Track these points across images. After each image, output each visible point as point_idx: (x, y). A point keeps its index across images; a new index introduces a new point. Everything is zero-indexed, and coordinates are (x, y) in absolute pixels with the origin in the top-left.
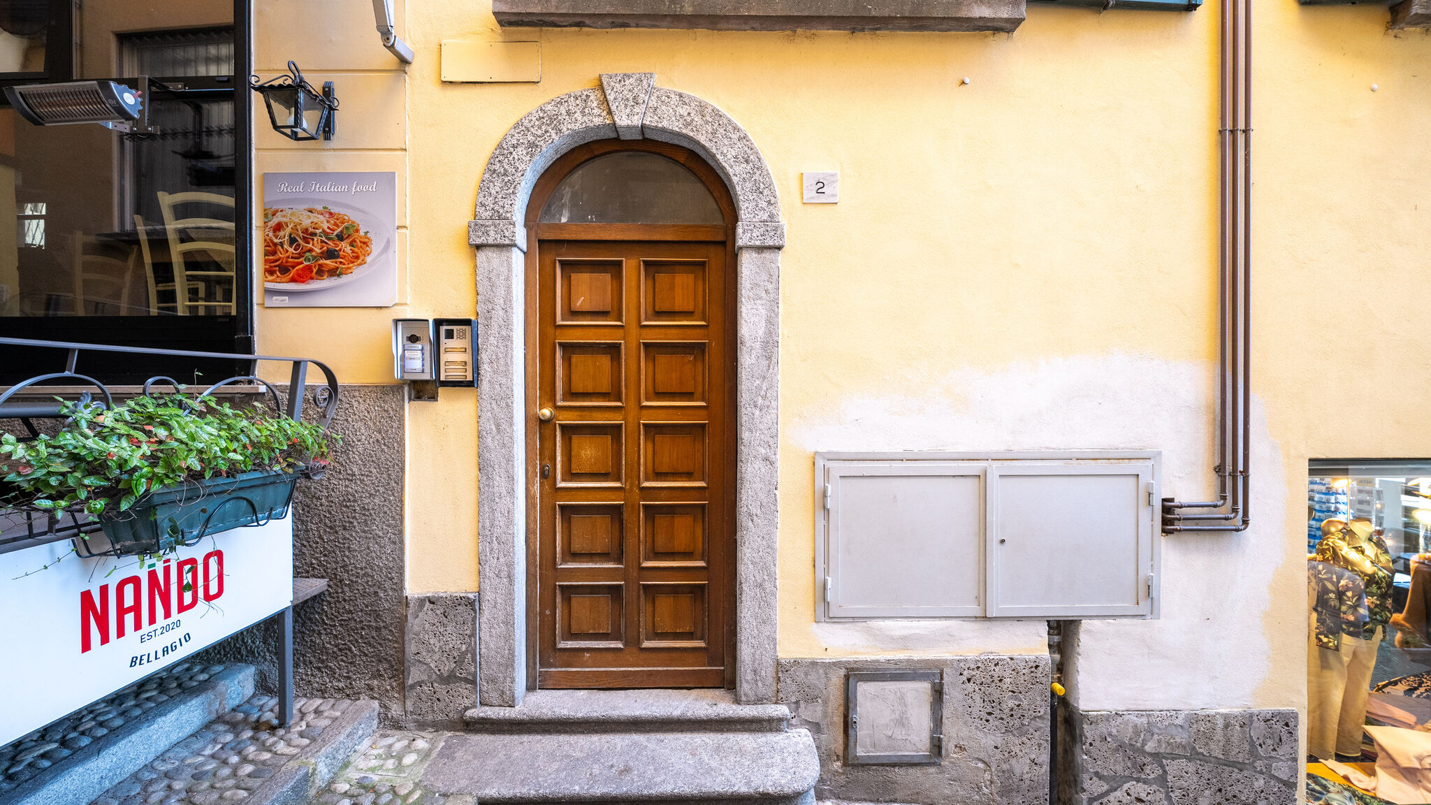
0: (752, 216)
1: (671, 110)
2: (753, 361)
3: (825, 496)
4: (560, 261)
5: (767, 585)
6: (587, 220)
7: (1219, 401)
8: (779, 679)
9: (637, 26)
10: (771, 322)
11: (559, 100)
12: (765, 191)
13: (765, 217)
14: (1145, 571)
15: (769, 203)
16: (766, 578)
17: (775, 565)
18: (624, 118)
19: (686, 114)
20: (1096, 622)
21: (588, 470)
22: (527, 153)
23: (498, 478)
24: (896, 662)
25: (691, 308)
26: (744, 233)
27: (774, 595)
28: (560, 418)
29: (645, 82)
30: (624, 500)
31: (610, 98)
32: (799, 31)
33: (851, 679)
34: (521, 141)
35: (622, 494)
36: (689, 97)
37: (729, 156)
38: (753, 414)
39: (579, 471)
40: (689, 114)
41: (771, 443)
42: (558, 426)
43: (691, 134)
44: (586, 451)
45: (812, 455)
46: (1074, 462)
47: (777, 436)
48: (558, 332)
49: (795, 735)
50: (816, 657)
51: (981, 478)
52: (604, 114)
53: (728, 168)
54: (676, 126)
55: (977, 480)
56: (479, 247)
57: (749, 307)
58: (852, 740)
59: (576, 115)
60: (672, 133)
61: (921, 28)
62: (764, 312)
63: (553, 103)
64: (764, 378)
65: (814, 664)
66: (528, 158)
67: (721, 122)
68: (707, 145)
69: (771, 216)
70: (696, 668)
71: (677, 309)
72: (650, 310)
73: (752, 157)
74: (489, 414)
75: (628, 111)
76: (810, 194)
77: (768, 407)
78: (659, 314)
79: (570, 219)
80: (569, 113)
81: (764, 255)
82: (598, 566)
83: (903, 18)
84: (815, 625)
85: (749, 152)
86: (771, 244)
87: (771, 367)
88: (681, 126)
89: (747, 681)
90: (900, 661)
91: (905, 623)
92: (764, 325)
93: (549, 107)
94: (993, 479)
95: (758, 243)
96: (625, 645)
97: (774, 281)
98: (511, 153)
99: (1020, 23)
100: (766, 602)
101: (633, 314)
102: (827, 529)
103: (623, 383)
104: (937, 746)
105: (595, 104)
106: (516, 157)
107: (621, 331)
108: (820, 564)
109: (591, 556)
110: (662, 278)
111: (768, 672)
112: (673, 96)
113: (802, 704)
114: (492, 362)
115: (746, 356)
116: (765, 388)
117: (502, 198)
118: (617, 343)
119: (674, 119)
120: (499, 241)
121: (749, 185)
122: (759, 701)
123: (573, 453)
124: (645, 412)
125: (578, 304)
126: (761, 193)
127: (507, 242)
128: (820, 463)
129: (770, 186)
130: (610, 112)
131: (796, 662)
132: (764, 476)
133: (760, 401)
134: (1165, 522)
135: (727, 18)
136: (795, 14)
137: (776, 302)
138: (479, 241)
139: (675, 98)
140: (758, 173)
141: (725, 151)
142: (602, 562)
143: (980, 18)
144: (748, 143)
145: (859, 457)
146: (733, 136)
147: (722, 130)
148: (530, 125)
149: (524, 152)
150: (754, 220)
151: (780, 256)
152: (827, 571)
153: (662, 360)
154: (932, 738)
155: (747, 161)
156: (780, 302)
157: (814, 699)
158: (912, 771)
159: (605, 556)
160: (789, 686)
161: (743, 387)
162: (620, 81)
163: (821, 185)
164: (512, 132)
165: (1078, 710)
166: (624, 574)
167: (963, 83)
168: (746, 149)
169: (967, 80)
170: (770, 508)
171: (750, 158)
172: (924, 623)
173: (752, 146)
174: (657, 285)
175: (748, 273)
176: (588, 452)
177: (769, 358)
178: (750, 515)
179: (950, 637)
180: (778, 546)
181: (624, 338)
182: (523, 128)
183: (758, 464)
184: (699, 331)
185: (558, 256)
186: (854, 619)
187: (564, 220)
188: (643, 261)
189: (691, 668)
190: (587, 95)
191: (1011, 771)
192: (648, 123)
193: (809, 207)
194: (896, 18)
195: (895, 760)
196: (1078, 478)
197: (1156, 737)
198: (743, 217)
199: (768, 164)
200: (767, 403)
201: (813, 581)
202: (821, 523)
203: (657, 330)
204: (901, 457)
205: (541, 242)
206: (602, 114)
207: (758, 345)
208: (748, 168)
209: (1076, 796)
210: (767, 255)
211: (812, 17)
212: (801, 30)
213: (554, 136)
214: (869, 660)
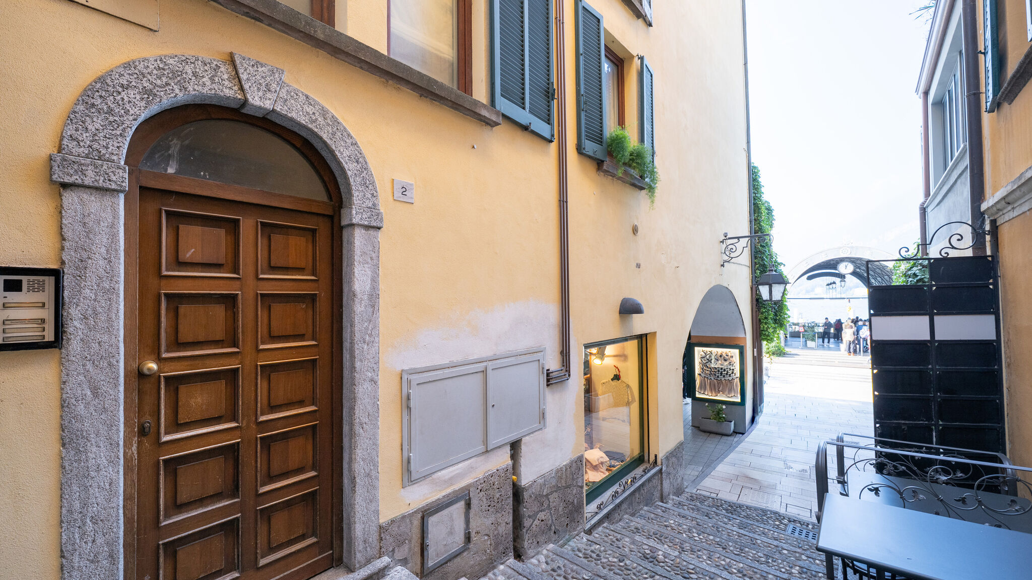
0: (361, 202)
1: (299, 106)
2: (363, 309)
3: (408, 399)
4: (166, 211)
5: (373, 473)
6: (199, 176)
7: (561, 321)
8: (381, 539)
9: (269, 25)
10: (375, 280)
11: (184, 58)
12: (370, 186)
13: (370, 205)
14: (542, 407)
15: (373, 194)
16: (372, 468)
17: (378, 457)
18: (256, 98)
19: (311, 113)
20: (527, 438)
21: (199, 417)
22: (142, 99)
23: (94, 449)
24: (448, 495)
25: (303, 265)
26: (356, 214)
27: (377, 479)
28: (166, 370)
29: (277, 75)
30: (240, 438)
31: (244, 77)
32: (390, 82)
33: (425, 517)
34: (133, 83)
35: (238, 433)
36: (314, 100)
37: (345, 155)
38: (363, 348)
39: (187, 421)
40: (314, 113)
41: (375, 368)
42: (162, 380)
43: (316, 130)
44: (196, 398)
45: (400, 372)
46: (519, 357)
47: (378, 362)
48: (164, 282)
49: (396, 573)
50: (403, 512)
51: (484, 372)
52: (236, 88)
53: (344, 163)
54: (303, 120)
55: (482, 374)
56: (65, 186)
57: (360, 269)
58: (426, 558)
59: (204, 80)
60: (299, 124)
61: (456, 109)
62: (369, 273)
63: (176, 59)
64: (370, 321)
65: (404, 517)
66: (143, 104)
67: (338, 127)
68: (328, 142)
69: (374, 205)
70: (309, 562)
71: (291, 265)
72: (265, 265)
73: (360, 159)
74: (81, 378)
75: (260, 94)
76: (398, 194)
77: (373, 342)
78: (273, 269)
79: (178, 172)
80: (195, 74)
81: (369, 232)
82: (210, 508)
83: (451, 101)
84: (402, 490)
85: (358, 155)
86: (375, 225)
87: (375, 313)
88: (307, 121)
89: (360, 551)
90: (450, 494)
91: (451, 469)
92: (370, 282)
93: (171, 61)
94: (489, 371)
95: (366, 223)
96: (242, 572)
97: (376, 251)
98: (119, 93)
99: (498, 125)
100: (372, 487)
101: (251, 269)
102: (410, 421)
103: (240, 330)
104: (468, 538)
105: (226, 76)
106: (126, 98)
107: (238, 283)
108: (405, 447)
109: (201, 501)
110: (277, 238)
111: (374, 538)
112: (301, 95)
113: (396, 550)
114: (86, 318)
115: (358, 306)
116: (371, 329)
117: (105, 137)
118: (233, 294)
119: (301, 113)
120: (101, 184)
121: (358, 179)
122: (368, 561)
123: (180, 404)
124: (261, 355)
125: (188, 256)
126: (367, 187)
127: (114, 186)
128: (405, 377)
129: (373, 183)
130: (242, 88)
131: (393, 521)
132: (370, 393)
133: (367, 338)
134: (548, 380)
135: (347, 54)
136: (394, 73)
137: (377, 266)
138: (67, 179)
139: (302, 98)
140: (365, 172)
141: (342, 150)
142: (214, 503)
143: (484, 116)
144: (357, 148)
145: (427, 369)
146: (347, 141)
147: (339, 134)
148: (145, 71)
149: (138, 97)
150: (363, 205)
151: (380, 234)
152: (410, 450)
153: (277, 308)
154: (465, 534)
155: (357, 162)
156: (380, 266)
157: (403, 543)
158: (456, 560)
159: (218, 496)
160: (389, 540)
161: (356, 328)
162: (253, 66)
163: (404, 190)
164: (121, 70)
165: (521, 486)
166: (241, 507)
167: (473, 147)
168: (357, 152)
169: (475, 147)
170: (374, 417)
171: (359, 159)
172: (460, 465)
173: (361, 152)
174: (272, 243)
175: (359, 244)
176: (199, 400)
177: (373, 306)
178: (361, 424)
179: (471, 469)
180: (379, 442)
181: (241, 290)
182: (136, 71)
183: (367, 385)
184: (310, 284)
185: (164, 206)
186: (425, 477)
187: (171, 170)
188: (261, 222)
189: (305, 565)
190: (216, 65)
191: (498, 534)
192: (278, 110)
193: (398, 203)
194: (447, 99)
195: (448, 558)
196: (522, 365)
197: (547, 486)
198: (355, 202)
199: (371, 166)
200: (372, 339)
201: (401, 461)
202: (406, 418)
203: (273, 283)
204: (448, 366)
205: (143, 189)
206: (234, 88)
207: (366, 297)
208: (358, 167)
209: (521, 532)
210: (371, 232)
211: (403, 79)
212: (392, 82)
213: (177, 91)
214: (434, 500)
